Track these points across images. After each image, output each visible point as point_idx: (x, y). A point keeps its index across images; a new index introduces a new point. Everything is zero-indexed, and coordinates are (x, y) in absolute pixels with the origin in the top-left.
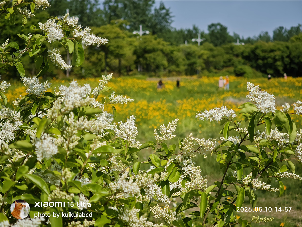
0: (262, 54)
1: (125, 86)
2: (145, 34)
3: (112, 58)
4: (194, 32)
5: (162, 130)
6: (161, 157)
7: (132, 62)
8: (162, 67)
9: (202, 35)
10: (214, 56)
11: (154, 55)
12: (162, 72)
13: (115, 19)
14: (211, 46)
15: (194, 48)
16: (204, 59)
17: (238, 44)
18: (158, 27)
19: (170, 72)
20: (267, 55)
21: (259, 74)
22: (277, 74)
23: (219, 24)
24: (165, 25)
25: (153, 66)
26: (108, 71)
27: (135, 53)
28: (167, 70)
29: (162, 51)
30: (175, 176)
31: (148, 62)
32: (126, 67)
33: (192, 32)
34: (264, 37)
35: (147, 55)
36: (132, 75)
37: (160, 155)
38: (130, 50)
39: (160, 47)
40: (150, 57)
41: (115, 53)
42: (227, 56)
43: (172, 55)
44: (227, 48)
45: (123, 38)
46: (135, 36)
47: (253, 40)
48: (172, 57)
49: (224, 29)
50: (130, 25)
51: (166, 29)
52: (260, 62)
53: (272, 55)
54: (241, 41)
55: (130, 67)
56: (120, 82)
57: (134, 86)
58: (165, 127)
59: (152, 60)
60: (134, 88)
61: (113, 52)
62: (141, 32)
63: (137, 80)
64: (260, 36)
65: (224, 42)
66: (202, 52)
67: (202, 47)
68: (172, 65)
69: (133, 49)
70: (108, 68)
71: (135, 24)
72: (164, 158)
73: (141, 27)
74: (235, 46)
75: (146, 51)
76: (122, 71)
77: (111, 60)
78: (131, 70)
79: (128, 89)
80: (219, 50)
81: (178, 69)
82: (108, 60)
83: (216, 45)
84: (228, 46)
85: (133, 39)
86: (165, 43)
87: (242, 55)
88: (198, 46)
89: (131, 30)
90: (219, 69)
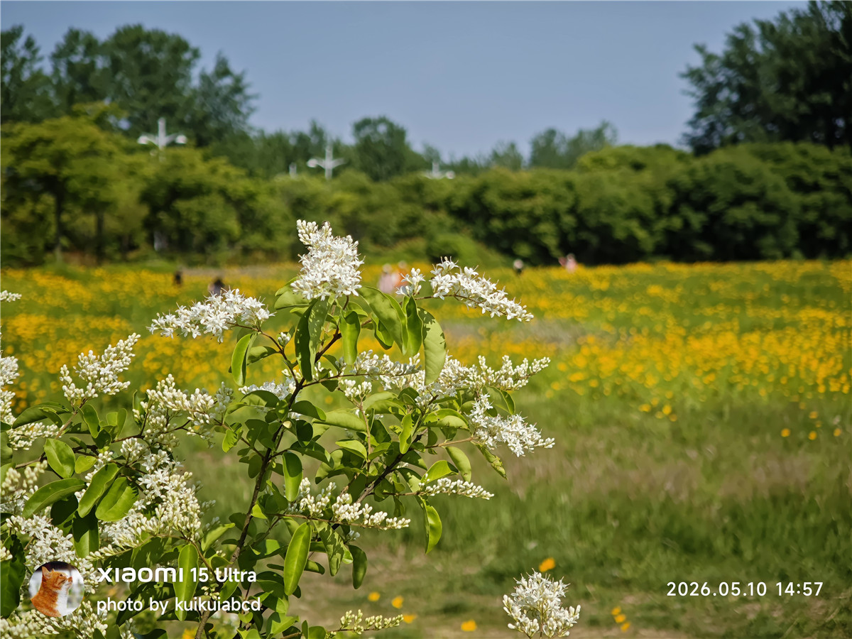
0: (501, 205)
1: (115, 293)
2: (173, 144)
3: (78, 211)
4: (314, 140)
5: (85, 368)
6: (81, 448)
7: (138, 224)
8: (224, 239)
9: (337, 150)
10: (371, 209)
11: (200, 204)
12: (225, 253)
13: (85, 102)
14: (363, 179)
15: (315, 185)
16: (343, 217)
17: (435, 175)
18: (212, 125)
19: (247, 251)
20: (513, 206)
21: (495, 257)
22: (544, 258)
23: (383, 120)
24: (231, 119)
25: (198, 236)
26: (64, 249)
27: (146, 197)
28: (238, 247)
29: (223, 192)
30: (119, 504)
31: (184, 224)
32: (119, 238)
33: (310, 139)
34: (507, 155)
35: (181, 205)
36: (136, 261)
37: (77, 442)
38: (130, 188)
39: (218, 181)
40: (189, 210)
41: (83, 197)
42: (406, 209)
43: (251, 204)
44: (407, 187)
45: (110, 154)
46: (147, 148)
47: (475, 165)
48: (251, 211)
49: (397, 134)
50: (130, 119)
51: (235, 132)
52: (496, 224)
53: (527, 204)
54: (444, 168)
55: (131, 236)
56: (101, 279)
57: (142, 292)
58: (97, 359)
59: (195, 219)
60: (142, 299)
61: (80, 196)
62: (161, 140)
63: (150, 276)
64: (496, 156)
65: (398, 169)
66: (338, 196)
67: (337, 182)
68: (253, 233)
69: (140, 186)
70: (64, 241)
71: (144, 115)
72: (89, 451)
73: (161, 124)
74: (427, 180)
75: (177, 192)
76: (109, 250)
77: (74, 218)
78: (133, 247)
79: (125, 300)
80: (386, 190)
81: (268, 245)
82: (65, 217)
83: (376, 178)
84: (408, 179)
85: (139, 158)
86: (233, 171)
87: (446, 205)
88: (324, 181)
89: (132, 134)
90: (385, 244)
